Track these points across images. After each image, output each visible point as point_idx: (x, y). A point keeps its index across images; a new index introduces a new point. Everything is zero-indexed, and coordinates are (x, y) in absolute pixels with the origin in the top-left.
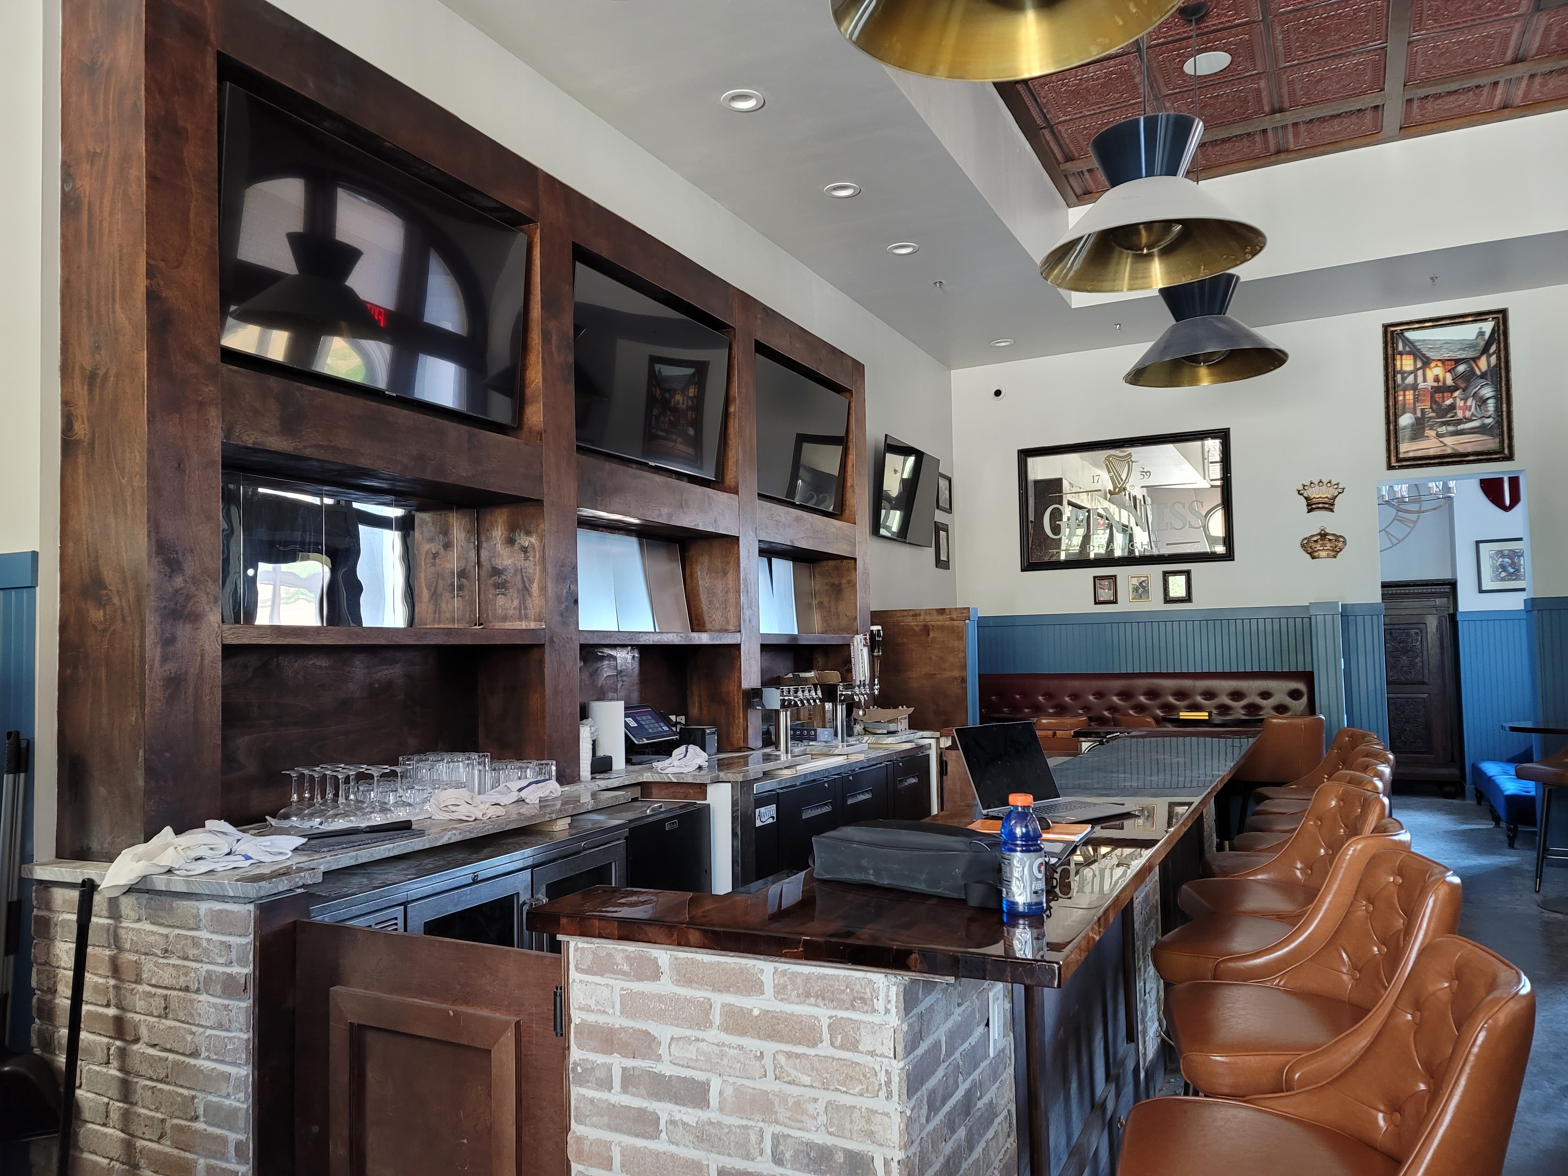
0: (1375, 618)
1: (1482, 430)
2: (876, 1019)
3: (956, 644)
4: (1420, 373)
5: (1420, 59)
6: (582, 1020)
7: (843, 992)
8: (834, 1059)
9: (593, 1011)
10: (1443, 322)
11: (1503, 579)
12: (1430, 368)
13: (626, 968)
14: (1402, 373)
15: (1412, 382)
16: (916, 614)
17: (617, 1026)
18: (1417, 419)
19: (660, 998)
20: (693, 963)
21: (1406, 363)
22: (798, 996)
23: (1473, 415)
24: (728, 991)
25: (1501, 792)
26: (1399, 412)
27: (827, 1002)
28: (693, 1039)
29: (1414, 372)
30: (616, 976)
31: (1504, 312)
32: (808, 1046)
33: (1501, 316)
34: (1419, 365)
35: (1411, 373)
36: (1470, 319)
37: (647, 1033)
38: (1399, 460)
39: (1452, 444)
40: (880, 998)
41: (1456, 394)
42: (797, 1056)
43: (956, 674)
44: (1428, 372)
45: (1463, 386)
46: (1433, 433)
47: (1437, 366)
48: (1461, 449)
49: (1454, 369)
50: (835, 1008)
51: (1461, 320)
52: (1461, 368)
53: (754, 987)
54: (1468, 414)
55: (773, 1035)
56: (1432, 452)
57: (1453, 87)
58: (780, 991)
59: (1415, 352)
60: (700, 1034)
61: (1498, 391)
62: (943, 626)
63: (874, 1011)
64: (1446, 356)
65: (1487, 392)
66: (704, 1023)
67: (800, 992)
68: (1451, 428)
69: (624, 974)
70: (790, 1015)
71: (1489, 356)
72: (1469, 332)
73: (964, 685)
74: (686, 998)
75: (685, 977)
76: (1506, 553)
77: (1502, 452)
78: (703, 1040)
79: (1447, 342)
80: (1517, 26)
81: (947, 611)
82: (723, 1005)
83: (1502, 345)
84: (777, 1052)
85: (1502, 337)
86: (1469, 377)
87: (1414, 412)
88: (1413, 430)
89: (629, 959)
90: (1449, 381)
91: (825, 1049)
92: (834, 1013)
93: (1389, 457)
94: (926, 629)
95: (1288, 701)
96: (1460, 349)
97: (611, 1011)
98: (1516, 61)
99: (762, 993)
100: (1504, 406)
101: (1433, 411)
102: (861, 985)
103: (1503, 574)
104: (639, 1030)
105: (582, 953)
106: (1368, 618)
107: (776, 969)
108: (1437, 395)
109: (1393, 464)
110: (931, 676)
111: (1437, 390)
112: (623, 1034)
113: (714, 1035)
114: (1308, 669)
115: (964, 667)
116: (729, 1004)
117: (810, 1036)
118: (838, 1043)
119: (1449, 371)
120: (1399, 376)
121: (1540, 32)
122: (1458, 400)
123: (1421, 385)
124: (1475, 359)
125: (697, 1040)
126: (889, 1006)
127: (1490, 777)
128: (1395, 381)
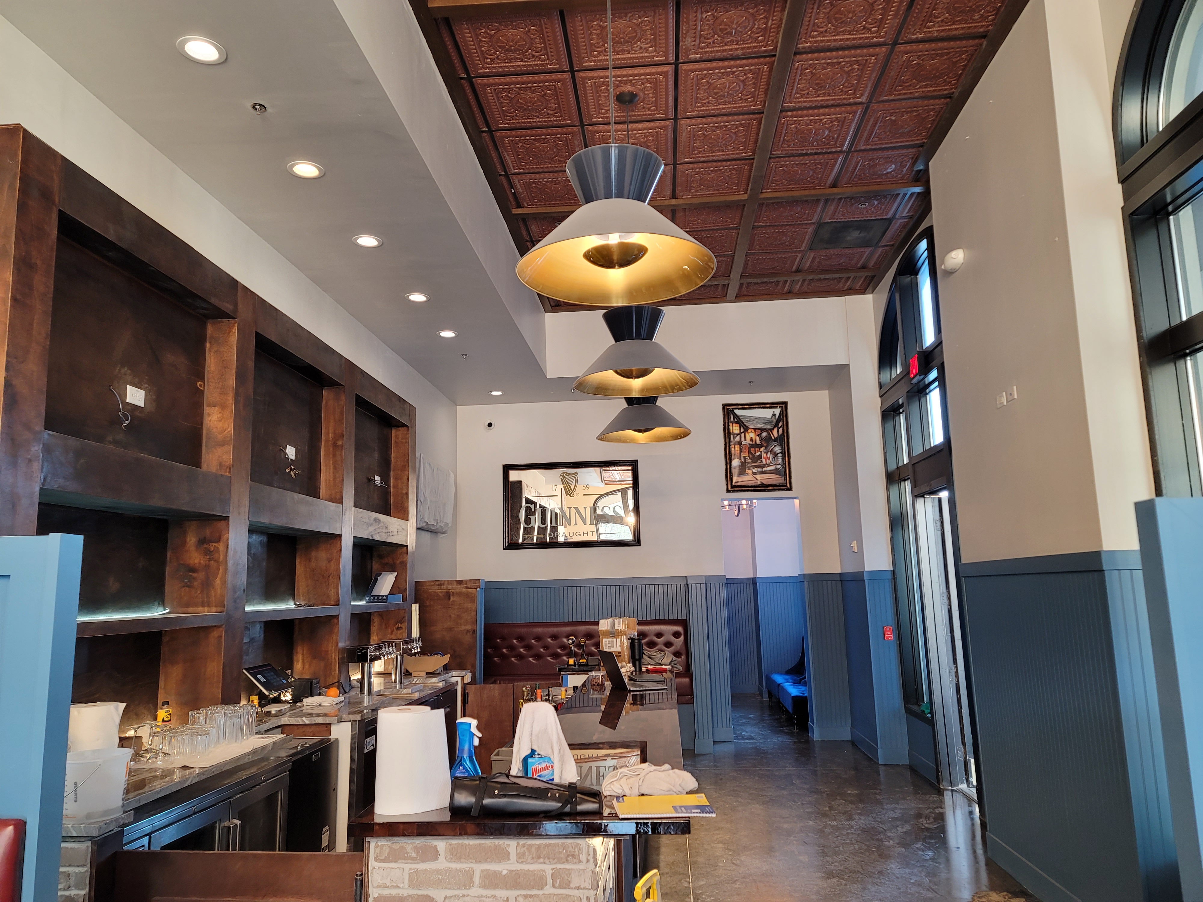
0: (721, 584)
1: (776, 472)
2: (581, 867)
3: (469, 605)
4: (743, 435)
5: (750, 263)
6: (379, 894)
7: (560, 853)
8: (555, 895)
9: (388, 887)
10: (754, 406)
12: (748, 433)
13: (414, 855)
14: (734, 434)
15: (739, 440)
16: (440, 584)
17: (406, 895)
18: (742, 462)
19: (438, 872)
20: (462, 845)
21: (735, 429)
22: (533, 858)
23: (771, 462)
24: (486, 861)
25: (790, 694)
26: (732, 458)
27: (551, 860)
28: (461, 895)
29: (740, 434)
30: (406, 861)
31: (785, 403)
32: (538, 889)
33: (784, 405)
34: (742, 430)
35: (738, 435)
36: (768, 406)
37: (428, 896)
38: (732, 487)
39: (760, 478)
40: (583, 854)
41: (762, 449)
42: (531, 896)
43: (469, 627)
44: (747, 434)
45: (765, 445)
46: (750, 472)
47: (751, 432)
48: (765, 482)
49: (760, 434)
50: (556, 863)
51: (764, 406)
52: (764, 434)
53: (504, 856)
54: (768, 462)
55: (516, 885)
56: (750, 483)
57: (765, 280)
58: (521, 857)
59: (739, 421)
60: (465, 892)
61: (783, 449)
62: (460, 593)
63: (580, 861)
64: (757, 426)
65: (778, 449)
66: (468, 883)
67: (534, 856)
68: (759, 470)
69: (412, 859)
70: (527, 871)
71: (778, 429)
72: (767, 413)
73: (474, 635)
74: (457, 869)
75: (455, 855)
77: (786, 486)
78: (468, 895)
79: (757, 418)
80: (800, 255)
81: (464, 583)
82: (482, 871)
83: (785, 423)
84: (518, 896)
85: (784, 418)
86: (768, 440)
87: (740, 459)
88: (740, 469)
89: (416, 849)
90: (758, 442)
91: (549, 890)
92: (554, 866)
93: (727, 485)
94: (448, 595)
95: (673, 639)
96: (764, 423)
97: (402, 885)
98: (798, 271)
99: (509, 860)
100: (787, 458)
101: (750, 459)
102: (572, 847)
104: (422, 895)
105: (381, 849)
106: (717, 585)
107: (518, 844)
108: (752, 449)
109: (729, 489)
110: (450, 629)
111: (751, 446)
112: (410, 899)
113: (475, 891)
114: (684, 618)
115: (475, 622)
116: (487, 870)
117: (539, 882)
118: (557, 885)
119: (758, 435)
120: (732, 436)
121: (810, 259)
122: (763, 453)
123: (744, 443)
124: (772, 430)
125: (464, 896)
126: (589, 858)
127: (779, 685)
128: (729, 439)
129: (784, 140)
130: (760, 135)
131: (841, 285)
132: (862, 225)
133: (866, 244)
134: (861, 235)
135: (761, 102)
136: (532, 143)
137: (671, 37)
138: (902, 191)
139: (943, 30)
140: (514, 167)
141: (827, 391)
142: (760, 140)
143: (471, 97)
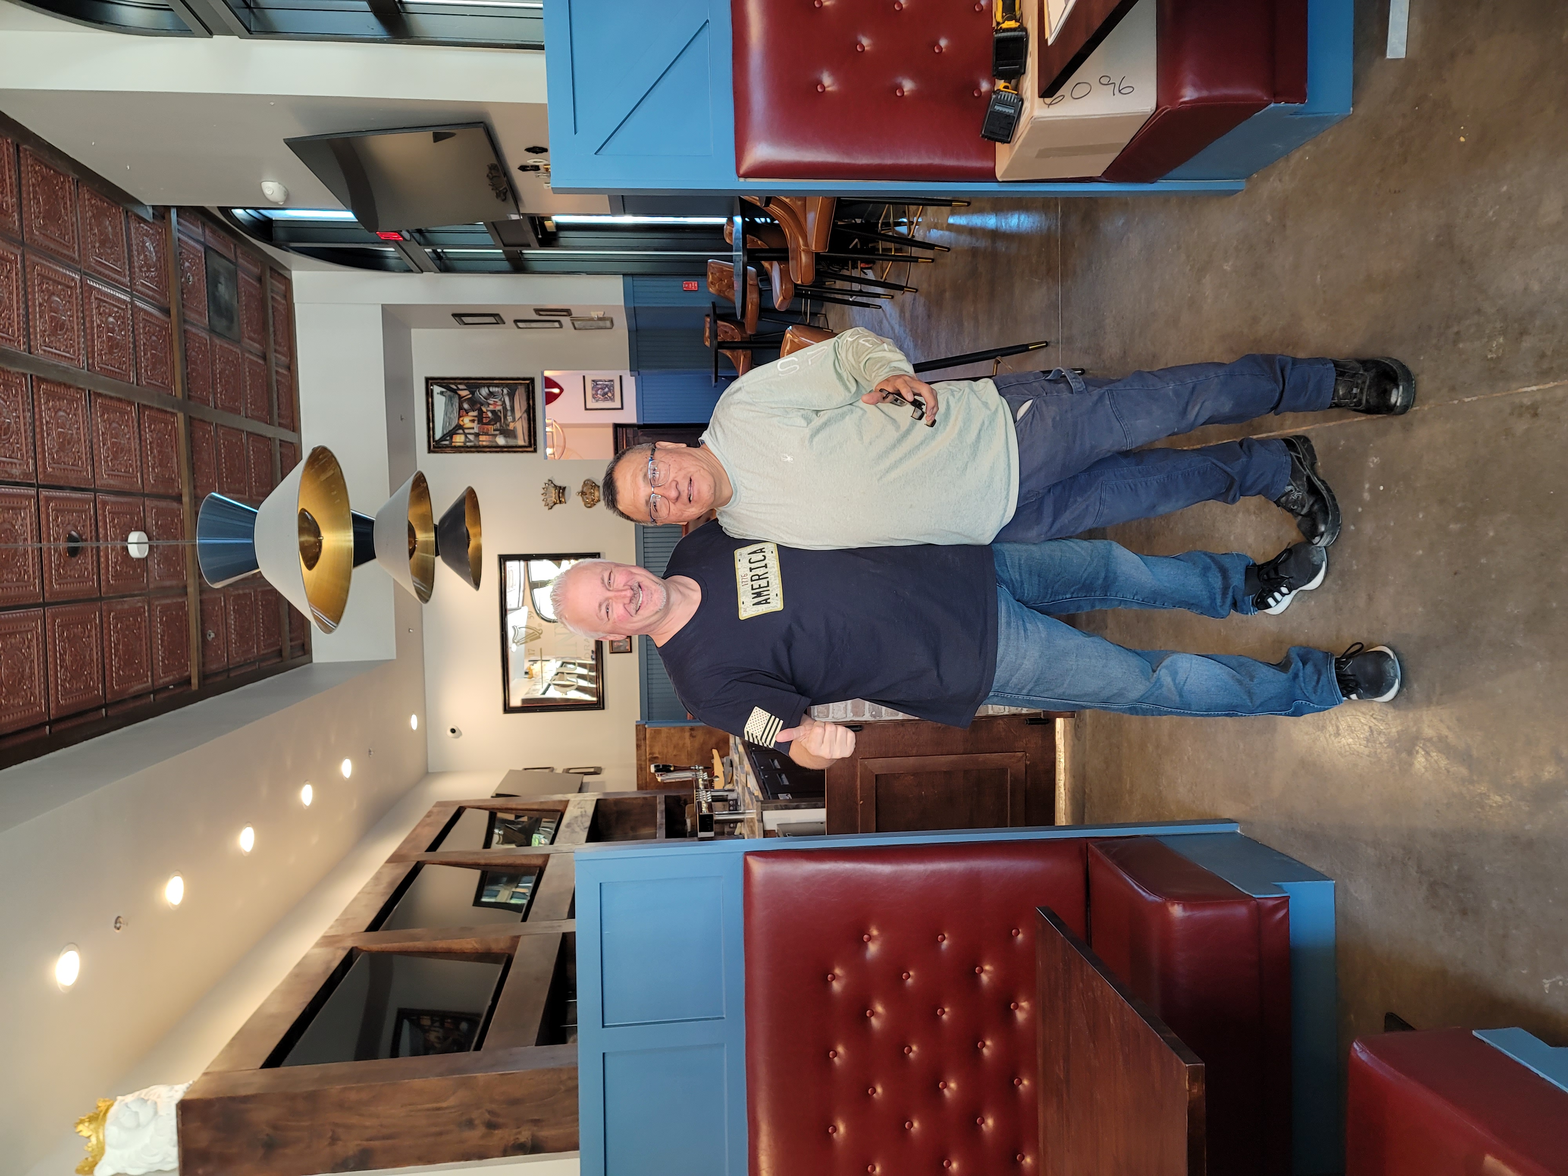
1: (512, 396)
4: (467, 431)
5: (256, 413)
10: (431, 416)
11: (613, 395)
12: (464, 425)
14: (465, 442)
15: (473, 436)
18: (501, 434)
21: (459, 439)
23: (500, 400)
26: (494, 444)
29: (466, 435)
31: (428, 380)
33: (430, 381)
34: (461, 431)
35: (466, 437)
36: (430, 400)
38: (530, 446)
39: (520, 411)
41: (484, 409)
44: (466, 426)
45: (479, 405)
46: (512, 424)
47: (463, 421)
48: (524, 407)
49: (466, 410)
51: (430, 405)
52: (466, 406)
54: (500, 403)
56: (526, 425)
57: (275, 396)
59: (450, 434)
61: (484, 385)
64: (456, 415)
65: (484, 391)
68: (509, 413)
71: (459, 389)
72: (440, 402)
76: (594, 392)
77: (528, 384)
79: (446, 414)
83: (451, 381)
85: (444, 381)
86: (473, 402)
87: (495, 436)
88: (509, 437)
90: (475, 413)
93: (528, 451)
96: (452, 406)
98: (264, 357)
100: (495, 382)
101: (496, 424)
103: (610, 394)
108: (484, 421)
109: (533, 448)
111: (480, 423)
119: (467, 413)
120: (468, 444)
122: (489, 409)
123: (476, 430)
124: (460, 397)
128: (471, 447)
129: (118, 368)
130: (113, 394)
131: (281, 308)
132: (212, 280)
133: (233, 277)
134: (223, 282)
135: (77, 393)
136: (119, 658)
137: (11, 490)
138: (177, 235)
139: (11, 192)
140: (145, 682)
141: (413, 330)
142: (118, 395)
143: (69, 724)
